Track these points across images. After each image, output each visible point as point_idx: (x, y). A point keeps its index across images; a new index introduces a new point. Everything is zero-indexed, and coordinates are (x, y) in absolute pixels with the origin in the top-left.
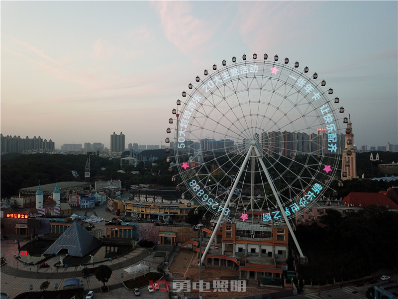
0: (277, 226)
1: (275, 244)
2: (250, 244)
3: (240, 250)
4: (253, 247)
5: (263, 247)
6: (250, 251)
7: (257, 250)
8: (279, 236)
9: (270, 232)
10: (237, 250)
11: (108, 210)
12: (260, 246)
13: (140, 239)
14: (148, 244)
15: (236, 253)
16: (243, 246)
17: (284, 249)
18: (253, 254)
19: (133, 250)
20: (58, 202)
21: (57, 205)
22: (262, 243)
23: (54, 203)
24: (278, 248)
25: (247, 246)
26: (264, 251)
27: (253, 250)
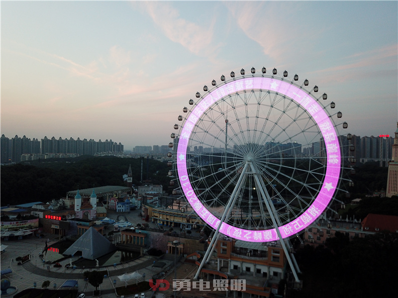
0: (272, 246)
1: (270, 265)
2: (245, 262)
3: (236, 267)
4: (249, 265)
5: (258, 267)
6: (244, 269)
7: (252, 270)
8: (274, 257)
9: (265, 252)
10: (232, 268)
11: (141, 215)
12: (255, 266)
13: (152, 246)
14: (157, 253)
15: (231, 270)
16: (238, 264)
17: (279, 270)
18: (248, 273)
19: (141, 257)
20: (95, 206)
21: (93, 209)
22: (257, 263)
23: (90, 206)
24: (273, 270)
25: (242, 264)
26: (259, 271)
27: (248, 269)
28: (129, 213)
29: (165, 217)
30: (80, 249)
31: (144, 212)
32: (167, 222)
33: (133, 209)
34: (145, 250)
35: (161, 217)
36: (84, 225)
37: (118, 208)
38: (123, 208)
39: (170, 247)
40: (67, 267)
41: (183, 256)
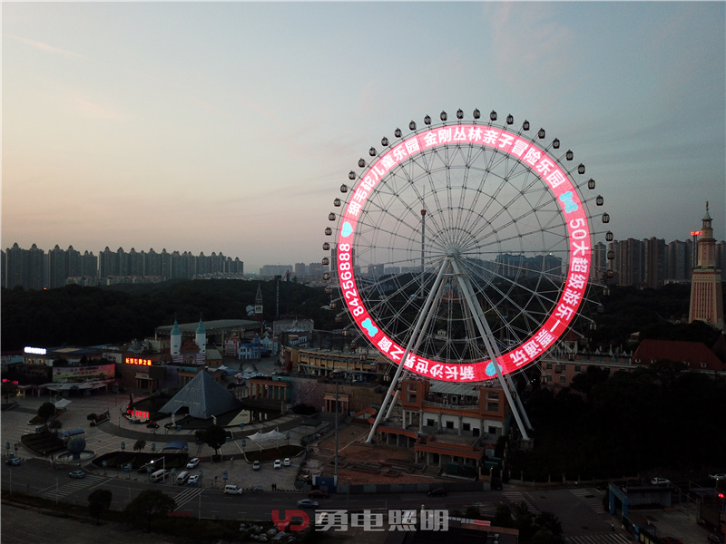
0: (487, 386)
1: (484, 417)
2: (445, 414)
3: (431, 422)
4: (451, 419)
5: (466, 421)
6: (444, 425)
7: (456, 426)
8: (490, 404)
9: (476, 398)
10: (425, 424)
12: (461, 419)
13: (298, 402)
14: (307, 411)
15: (424, 427)
16: (435, 418)
17: (498, 425)
18: (450, 430)
19: (282, 416)
20: (203, 348)
21: (201, 352)
22: (463, 414)
23: (196, 348)
24: (489, 423)
25: (440, 417)
26: (466, 427)
27: (450, 425)
28: (259, 360)
29: (319, 362)
30: (185, 403)
31: (284, 357)
32: (323, 371)
33: (266, 355)
34: (288, 407)
35: (312, 364)
36: (189, 372)
37: (240, 353)
38: (250, 353)
39: (328, 401)
40: (168, 426)
41: (349, 415)
